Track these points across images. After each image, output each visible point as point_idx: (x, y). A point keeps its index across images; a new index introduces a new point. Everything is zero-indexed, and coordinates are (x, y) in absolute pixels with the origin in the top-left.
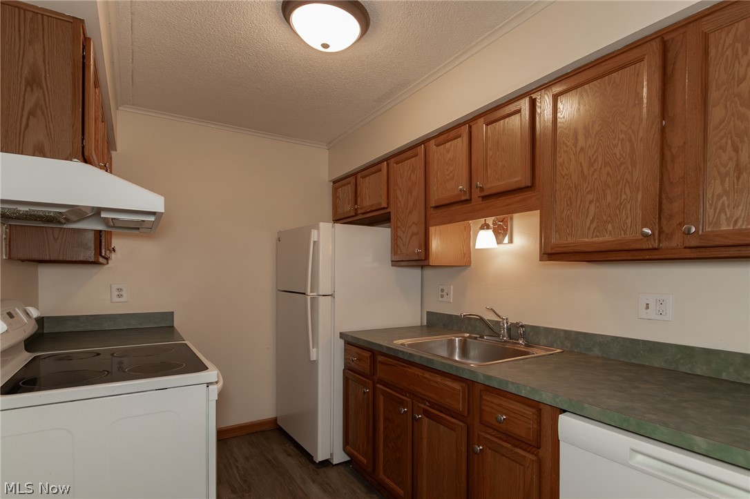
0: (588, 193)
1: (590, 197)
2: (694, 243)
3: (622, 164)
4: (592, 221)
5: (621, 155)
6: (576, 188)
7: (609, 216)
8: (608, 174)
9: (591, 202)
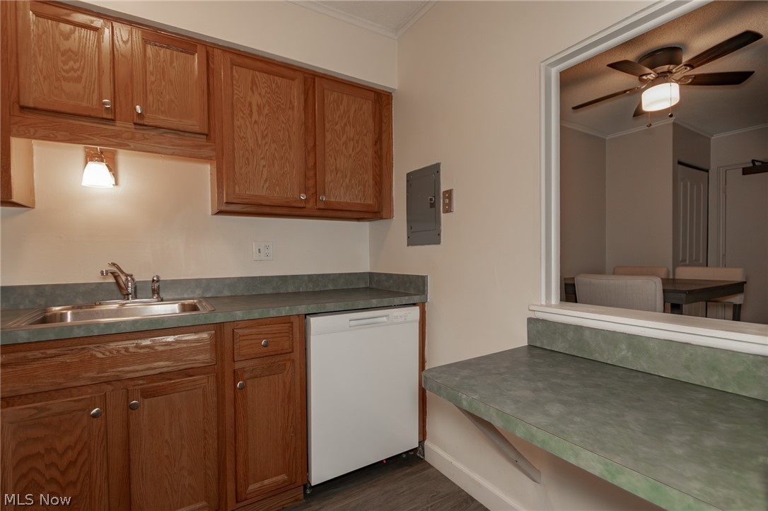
0: (263, 158)
1: (263, 162)
2: (322, 207)
3: (284, 145)
4: (266, 181)
5: (283, 139)
6: (252, 151)
7: (277, 180)
8: (275, 149)
9: (264, 166)
